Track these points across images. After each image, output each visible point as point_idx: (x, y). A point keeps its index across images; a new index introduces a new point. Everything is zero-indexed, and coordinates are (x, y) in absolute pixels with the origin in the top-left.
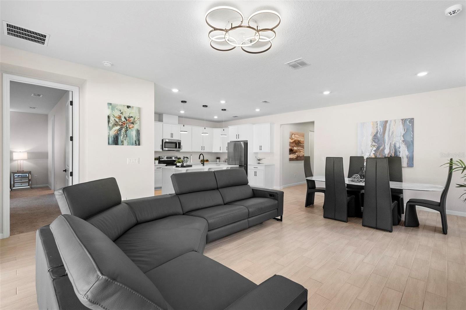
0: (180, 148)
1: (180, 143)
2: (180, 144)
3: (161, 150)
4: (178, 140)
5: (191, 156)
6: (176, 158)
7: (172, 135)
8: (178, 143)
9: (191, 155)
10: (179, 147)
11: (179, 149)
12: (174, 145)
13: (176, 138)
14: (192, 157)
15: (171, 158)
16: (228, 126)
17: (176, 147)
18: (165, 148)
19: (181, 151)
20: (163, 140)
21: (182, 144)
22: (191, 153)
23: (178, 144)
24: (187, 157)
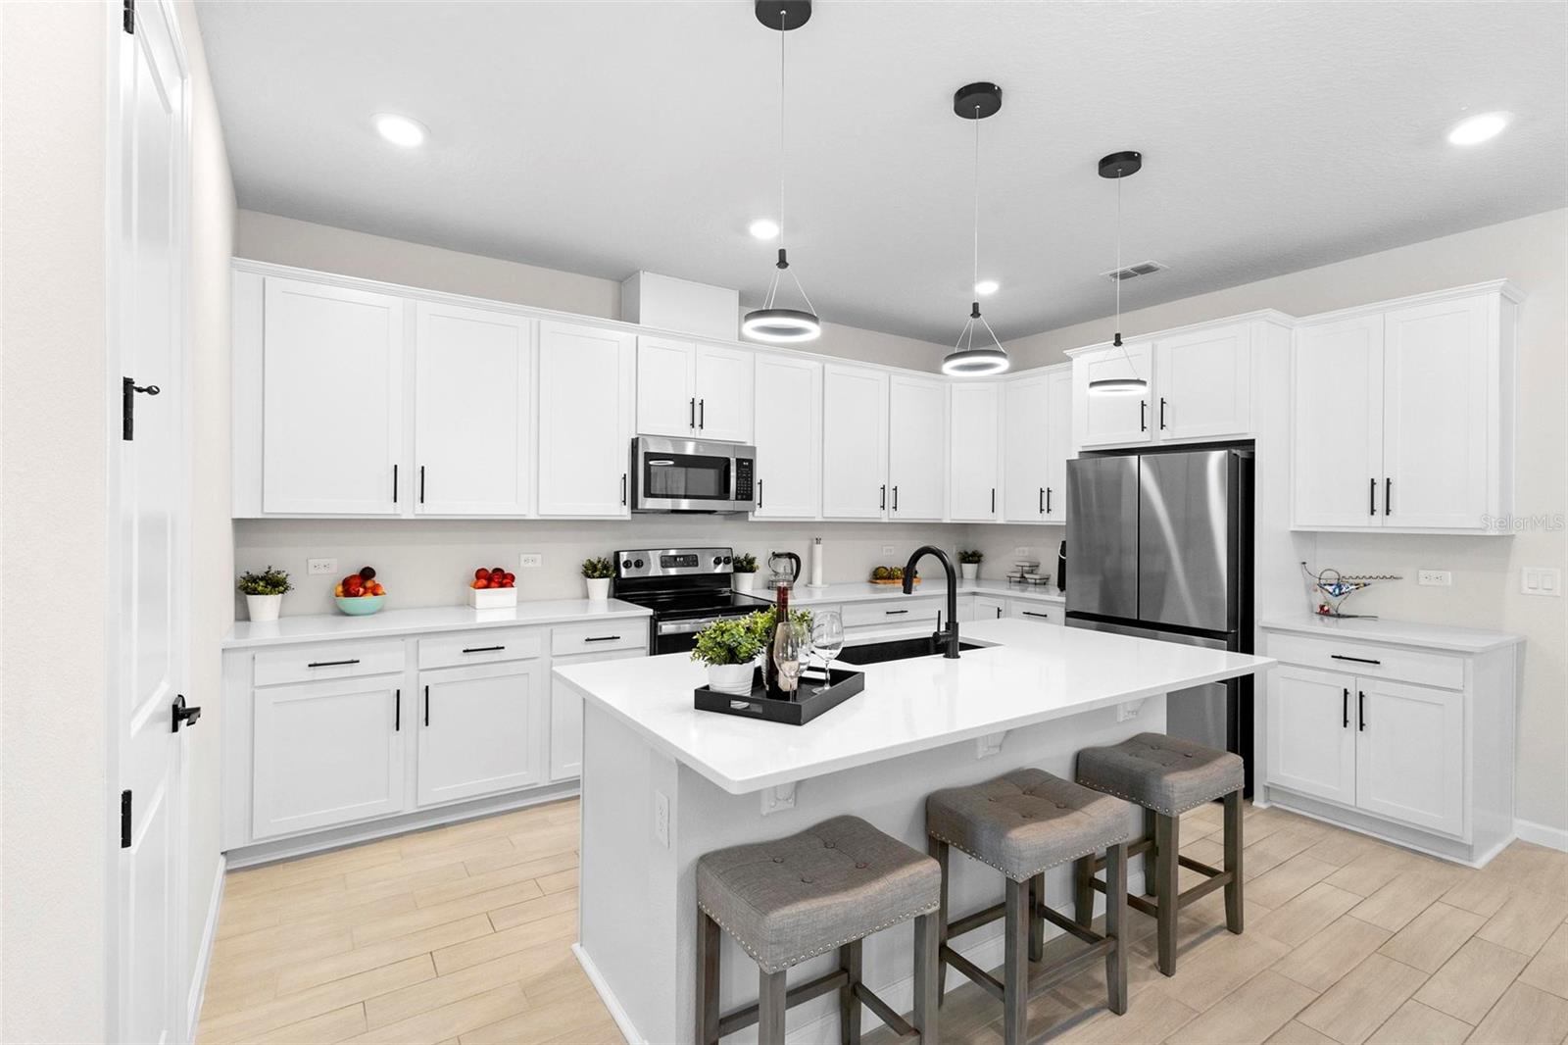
0: (749, 497)
1: (751, 462)
2: (746, 467)
3: (625, 512)
4: (737, 447)
5: (818, 549)
6: (727, 561)
7: (697, 412)
8: (739, 461)
9: (818, 541)
10: (746, 494)
11: (742, 505)
12: (710, 476)
13: (722, 431)
14: (824, 549)
15: (691, 560)
16: (1068, 352)
17: (723, 493)
18: (648, 494)
19: (759, 514)
20: (635, 444)
21: (759, 473)
22: (817, 530)
23: (733, 474)
24: (790, 556)
